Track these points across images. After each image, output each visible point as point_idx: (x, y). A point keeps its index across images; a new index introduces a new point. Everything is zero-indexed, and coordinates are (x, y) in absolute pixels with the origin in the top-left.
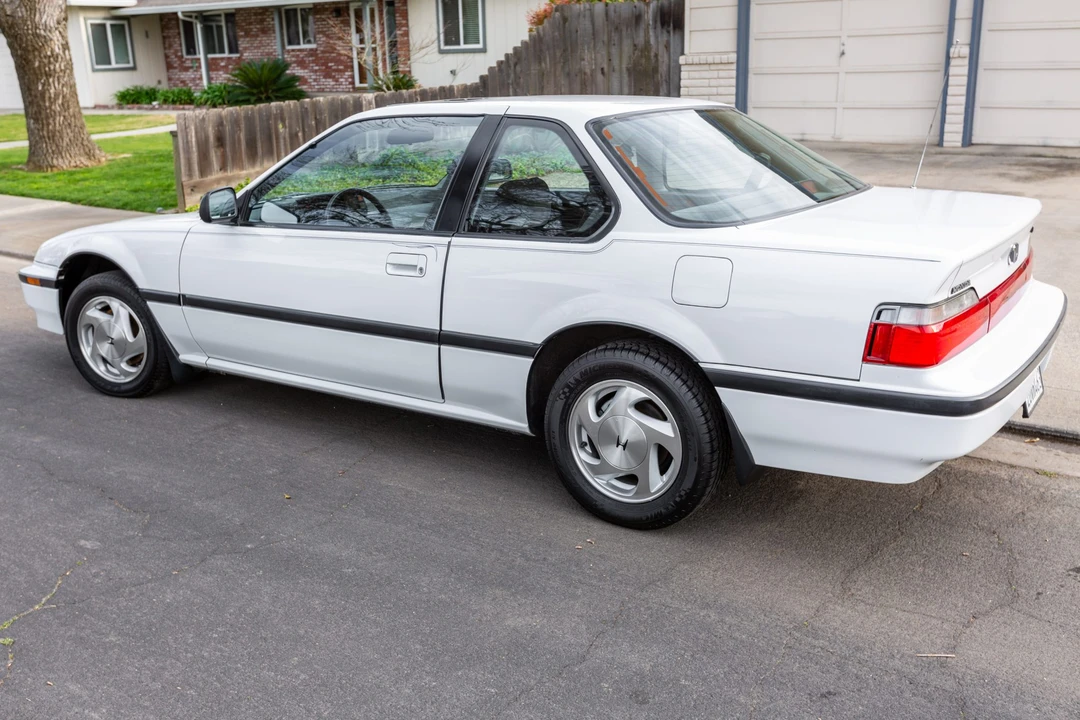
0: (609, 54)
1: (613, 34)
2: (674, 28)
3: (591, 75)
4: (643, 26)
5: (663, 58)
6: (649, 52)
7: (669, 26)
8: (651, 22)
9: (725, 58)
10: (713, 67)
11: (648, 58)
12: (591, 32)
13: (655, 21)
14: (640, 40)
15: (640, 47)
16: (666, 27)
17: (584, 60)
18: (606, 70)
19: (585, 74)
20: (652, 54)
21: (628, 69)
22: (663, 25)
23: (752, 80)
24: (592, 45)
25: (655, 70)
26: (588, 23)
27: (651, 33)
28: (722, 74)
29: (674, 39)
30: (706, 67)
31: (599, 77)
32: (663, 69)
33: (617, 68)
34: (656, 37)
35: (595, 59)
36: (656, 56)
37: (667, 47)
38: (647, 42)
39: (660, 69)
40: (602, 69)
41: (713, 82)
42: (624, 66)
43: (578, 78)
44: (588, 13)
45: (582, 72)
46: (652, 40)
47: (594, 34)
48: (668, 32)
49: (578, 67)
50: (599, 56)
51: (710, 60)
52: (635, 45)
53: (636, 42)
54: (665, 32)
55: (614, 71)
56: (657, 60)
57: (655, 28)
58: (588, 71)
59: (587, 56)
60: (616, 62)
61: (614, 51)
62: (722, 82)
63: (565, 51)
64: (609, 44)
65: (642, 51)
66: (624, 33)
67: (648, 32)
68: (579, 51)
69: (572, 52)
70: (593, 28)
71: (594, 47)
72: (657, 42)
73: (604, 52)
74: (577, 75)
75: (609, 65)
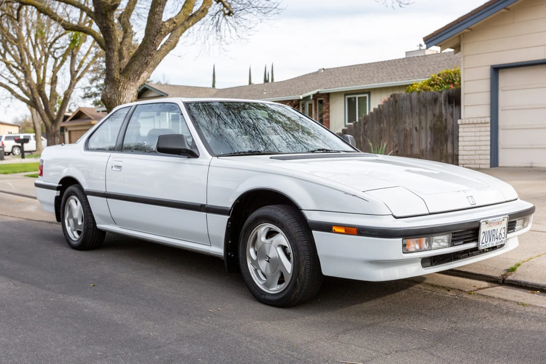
0: (420, 120)
1: (422, 109)
2: (456, 105)
3: (410, 131)
4: (438, 104)
5: (450, 121)
6: (442, 118)
7: (453, 103)
8: (443, 102)
9: (483, 120)
10: (477, 125)
11: (441, 122)
12: (410, 108)
13: (445, 101)
14: (437, 111)
15: (436, 116)
16: (451, 105)
17: (406, 123)
18: (418, 128)
19: (407, 130)
20: (444, 119)
21: (430, 128)
22: (449, 103)
23: (501, 133)
24: (410, 115)
25: (446, 128)
26: (408, 103)
27: (443, 108)
28: (482, 129)
29: (455, 110)
30: (473, 125)
31: (414, 132)
32: (449, 127)
33: (424, 127)
34: (446, 110)
35: (412, 123)
36: (446, 120)
37: (452, 115)
38: (441, 113)
39: (448, 127)
40: (416, 128)
41: (477, 134)
42: (428, 126)
43: (403, 133)
44: (408, 98)
45: (405, 130)
46: (444, 112)
47: (411, 109)
48: (452, 107)
49: (403, 127)
50: (414, 121)
51: (475, 121)
52: (434, 115)
53: (435, 113)
54: (450, 107)
55: (422, 128)
56: (446, 122)
57: (445, 105)
58: (408, 129)
59: (408, 121)
60: (423, 124)
61: (423, 118)
62: (482, 134)
63: (396, 118)
64: (420, 114)
65: (438, 117)
66: (428, 108)
67: (441, 107)
68: (403, 118)
69: (399, 119)
70: (411, 106)
71: (412, 116)
72: (446, 112)
73: (417, 118)
74: (402, 131)
75: (420, 126)
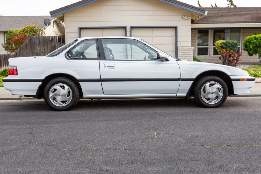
0: (44, 48)
1: (45, 43)
2: (62, 42)
3: (40, 53)
4: (53, 42)
12: (39, 43)
17: (37, 50)
19: (37, 53)
24: (39, 46)
26: (38, 41)
33: (47, 52)
34: (57, 44)
40: (43, 52)
44: (38, 38)
46: (56, 45)
47: (40, 43)
48: (61, 43)
49: (35, 51)
50: (41, 49)
52: (51, 46)
54: (60, 43)
55: (46, 52)
57: (57, 42)
58: (38, 52)
59: (38, 49)
61: (46, 47)
63: (31, 47)
64: (44, 46)
65: (53, 48)
66: (48, 43)
67: (55, 43)
68: (35, 47)
69: (33, 47)
70: (39, 42)
71: (40, 46)
72: (58, 46)
73: (43, 48)
74: (35, 53)
75: (44, 51)
